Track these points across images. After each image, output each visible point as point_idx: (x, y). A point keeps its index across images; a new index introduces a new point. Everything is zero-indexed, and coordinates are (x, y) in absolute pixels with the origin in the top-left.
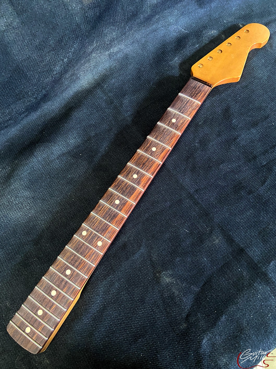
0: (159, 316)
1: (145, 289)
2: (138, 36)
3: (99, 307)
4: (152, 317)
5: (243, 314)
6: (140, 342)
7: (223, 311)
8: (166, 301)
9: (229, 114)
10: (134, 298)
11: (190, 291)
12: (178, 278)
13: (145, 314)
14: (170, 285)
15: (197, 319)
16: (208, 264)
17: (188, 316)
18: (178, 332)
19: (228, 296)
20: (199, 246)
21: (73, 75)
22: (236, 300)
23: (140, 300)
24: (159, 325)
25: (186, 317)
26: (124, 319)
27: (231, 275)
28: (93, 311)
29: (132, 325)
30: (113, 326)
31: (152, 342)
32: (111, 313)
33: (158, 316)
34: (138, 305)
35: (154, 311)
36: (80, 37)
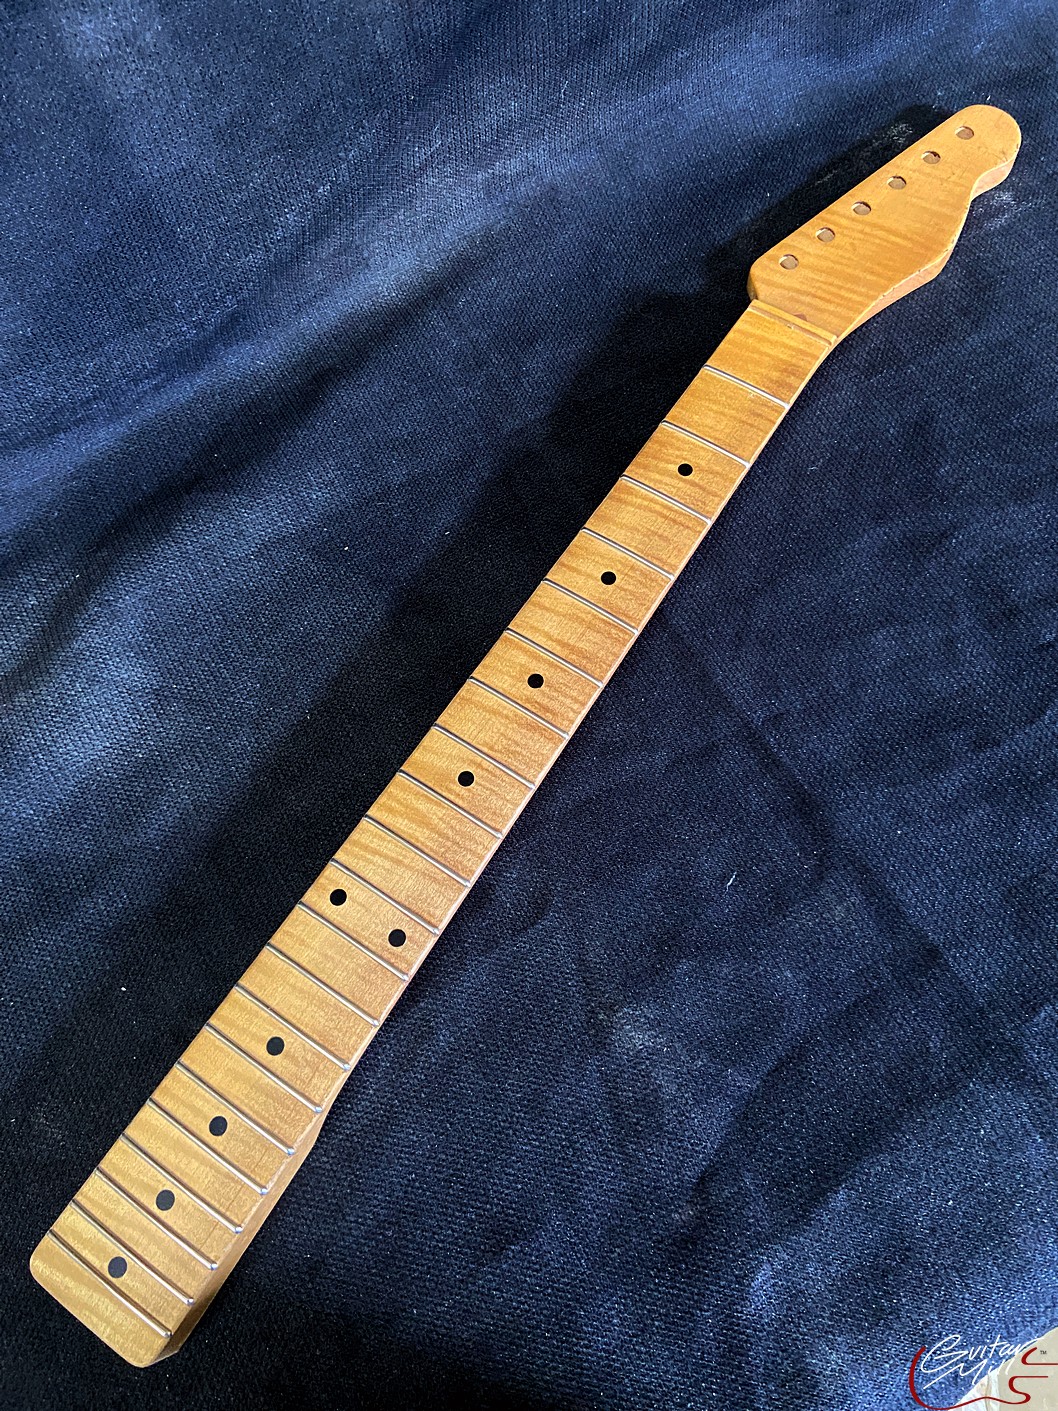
0: (593, 1166)
1: (550, 1062)
2: (604, 121)
3: (372, 1114)
4: (568, 1167)
5: (918, 1192)
6: (514, 1257)
7: (842, 1174)
8: (626, 1116)
9: (926, 441)
10: (507, 1090)
11: (719, 1088)
12: (678, 1037)
13: (541, 1155)
14: (648, 1059)
15: (738, 1193)
16: (796, 994)
17: (703, 1179)
18: (661, 1232)
19: (864, 1116)
20: (769, 925)
21: (345, 249)
22: (895, 1137)
23: (529, 1101)
24: (590, 1200)
25: (698, 1184)
26: (459, 1166)
27: (882, 1043)
28: (348, 1124)
29: (489, 1190)
30: (418, 1188)
31: (559, 1262)
32: (415, 1139)
33: (590, 1168)
34: (517, 1118)
35: (578, 1145)
36: (387, 108)
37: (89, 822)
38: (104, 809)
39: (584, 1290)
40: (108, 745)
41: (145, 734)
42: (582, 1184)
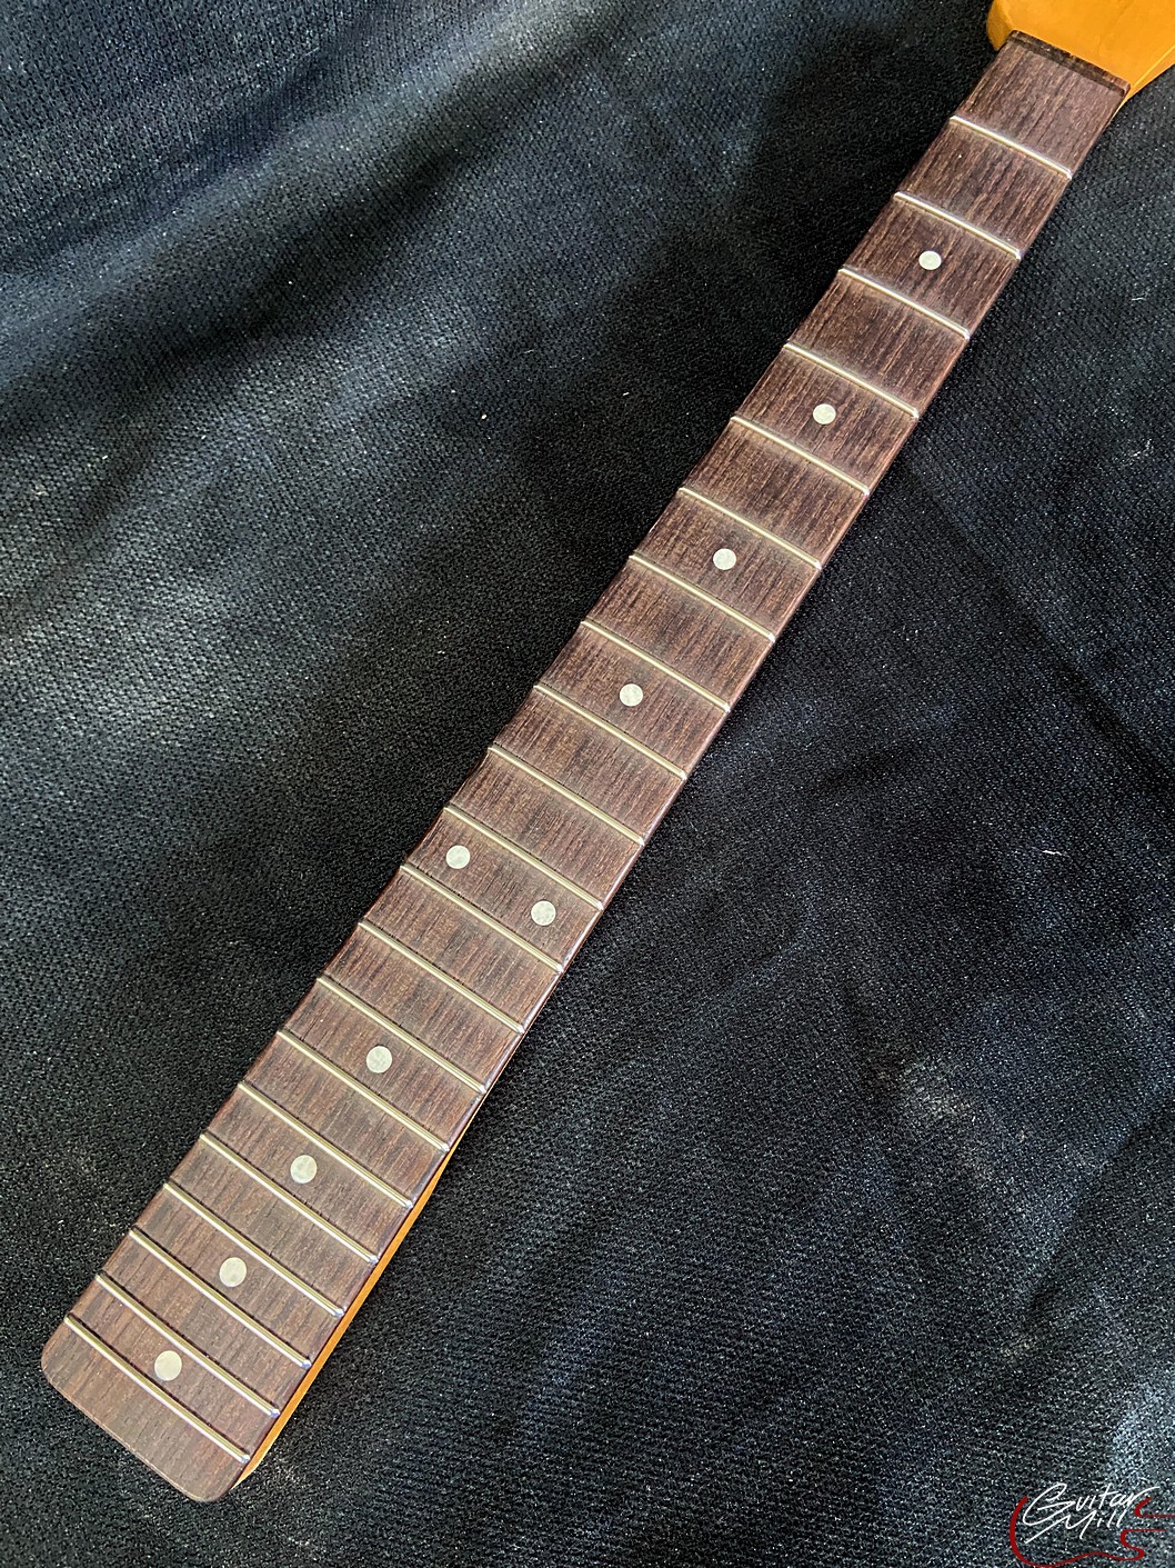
37: (143, 809)
38: (165, 791)
39: (885, 1458)
40: (165, 700)
41: (216, 685)
42: (871, 1312)
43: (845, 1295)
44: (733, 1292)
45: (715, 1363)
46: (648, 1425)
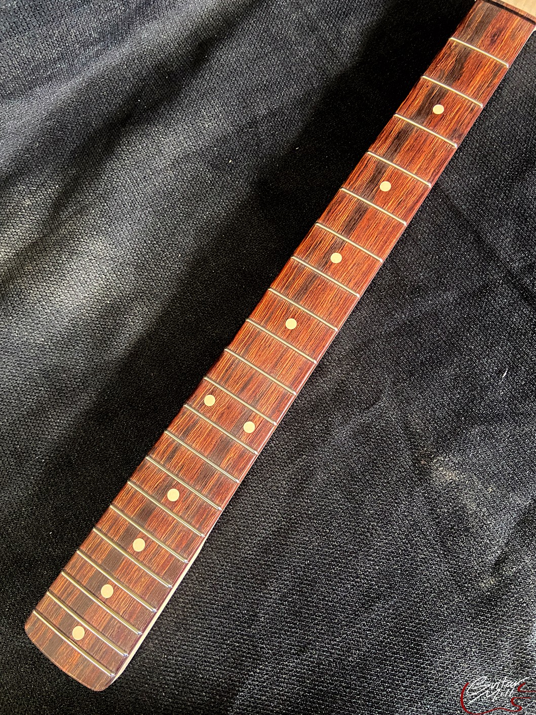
37: (80, 345)
38: (89, 337)
42: (418, 566)
43: (406, 558)
44: (354, 557)
45: (346, 589)
46: (316, 616)
